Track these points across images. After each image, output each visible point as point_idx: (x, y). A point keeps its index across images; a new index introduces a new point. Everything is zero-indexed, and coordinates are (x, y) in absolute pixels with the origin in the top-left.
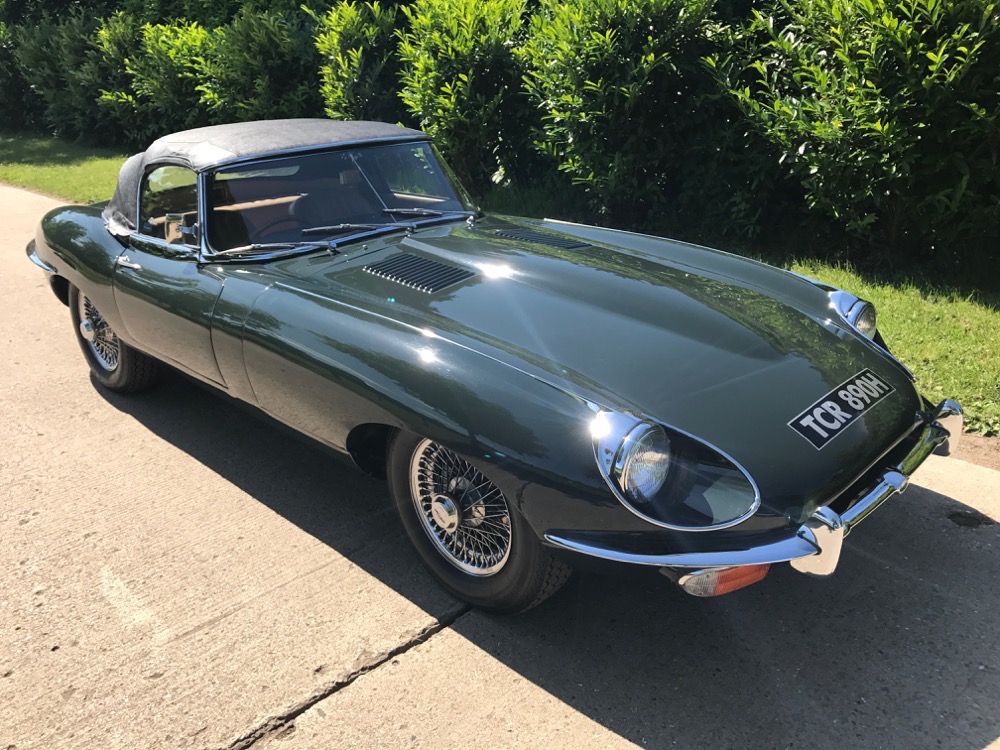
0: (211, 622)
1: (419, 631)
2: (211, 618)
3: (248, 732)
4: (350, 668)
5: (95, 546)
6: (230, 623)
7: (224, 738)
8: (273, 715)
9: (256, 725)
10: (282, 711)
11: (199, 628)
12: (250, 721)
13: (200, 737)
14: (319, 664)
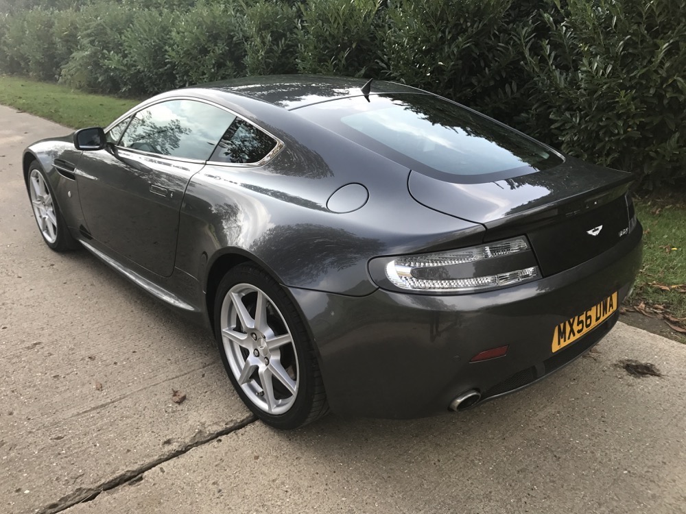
0: (103, 406)
2: (103, 403)
3: (111, 479)
4: (187, 441)
5: (38, 351)
6: (115, 407)
7: (94, 481)
8: (130, 469)
9: (118, 474)
10: (136, 467)
11: (94, 409)
12: (114, 472)
13: (79, 480)
14: (168, 438)
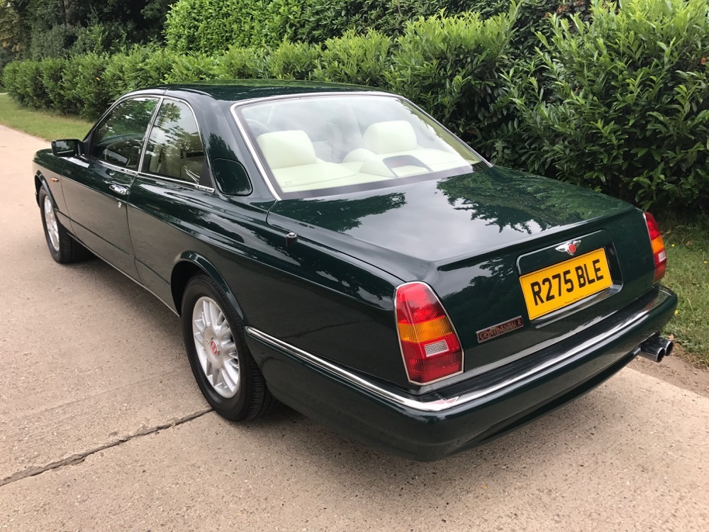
0: (68, 404)
1: (180, 418)
2: (70, 402)
3: (59, 460)
4: (131, 434)
5: (27, 360)
7: (45, 461)
8: (77, 453)
9: (65, 457)
10: (83, 452)
11: (61, 406)
12: (62, 455)
13: (33, 460)
14: (115, 430)
